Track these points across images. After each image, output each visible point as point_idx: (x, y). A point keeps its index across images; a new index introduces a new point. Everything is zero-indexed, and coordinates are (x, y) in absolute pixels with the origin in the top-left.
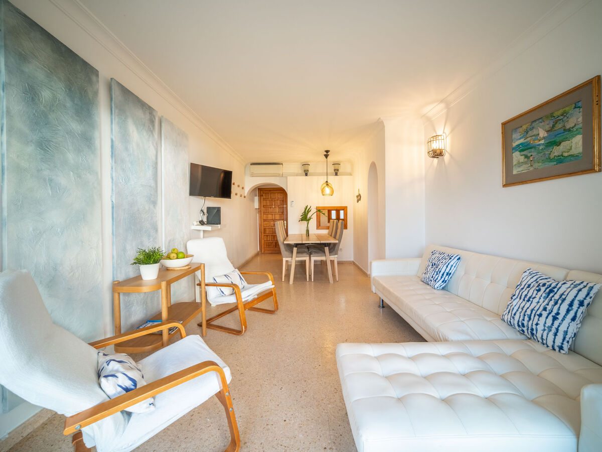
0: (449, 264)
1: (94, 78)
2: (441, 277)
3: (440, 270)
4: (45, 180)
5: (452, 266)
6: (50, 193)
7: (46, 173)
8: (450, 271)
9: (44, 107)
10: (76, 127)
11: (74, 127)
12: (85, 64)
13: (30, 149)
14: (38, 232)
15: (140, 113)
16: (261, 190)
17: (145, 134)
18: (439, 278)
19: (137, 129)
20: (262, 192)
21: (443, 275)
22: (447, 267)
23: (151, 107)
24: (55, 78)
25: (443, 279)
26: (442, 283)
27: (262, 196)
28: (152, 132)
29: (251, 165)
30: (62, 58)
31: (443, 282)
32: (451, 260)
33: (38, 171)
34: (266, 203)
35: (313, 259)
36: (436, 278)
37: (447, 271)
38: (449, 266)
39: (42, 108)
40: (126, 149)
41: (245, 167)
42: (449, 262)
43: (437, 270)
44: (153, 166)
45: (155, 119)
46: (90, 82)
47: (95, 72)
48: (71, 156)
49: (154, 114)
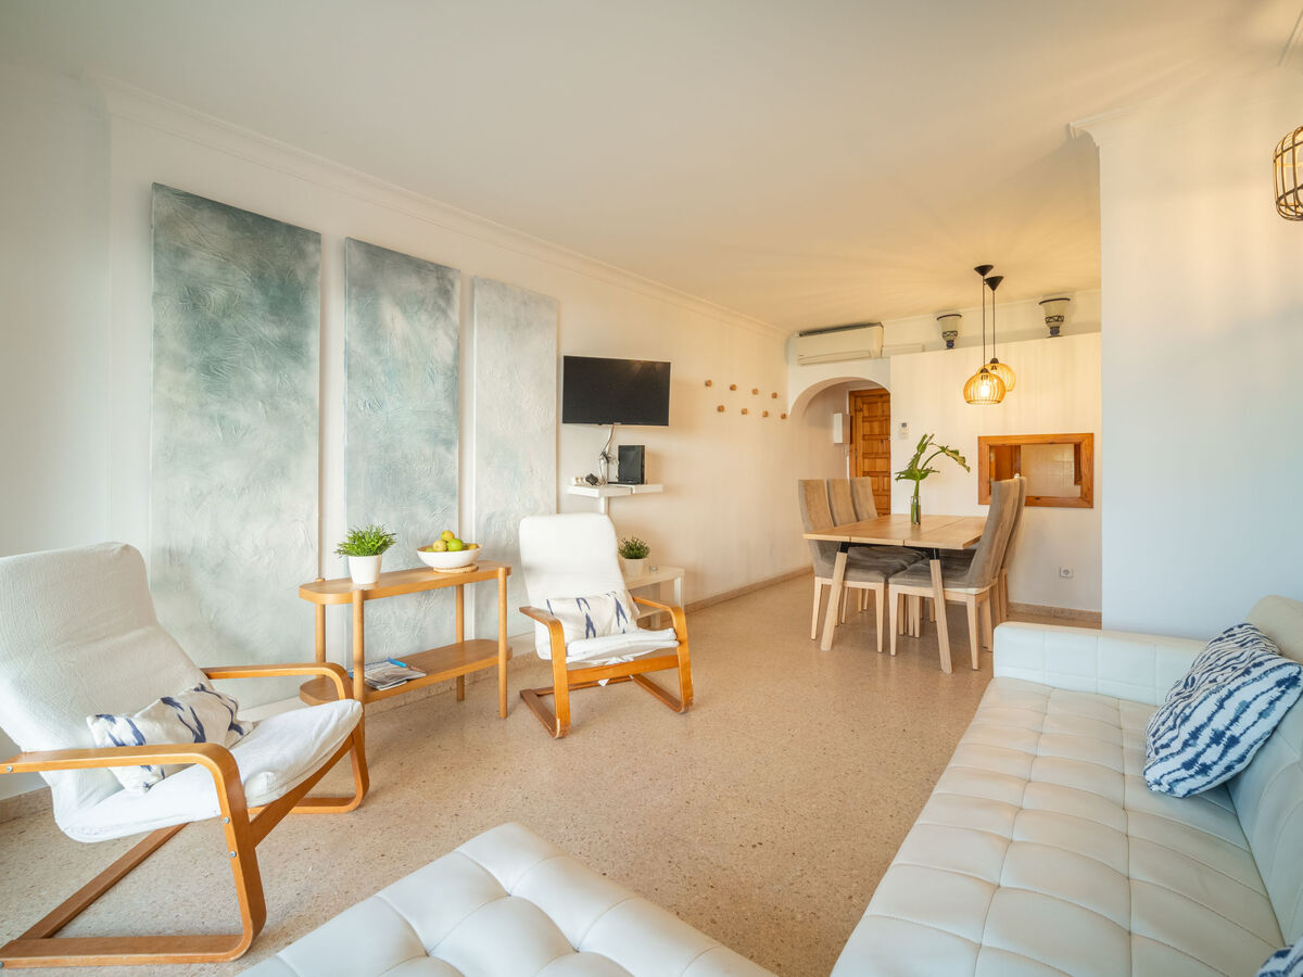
0: (1231, 694)
1: (311, 248)
2: (1186, 744)
3: (1187, 711)
4: (211, 418)
5: (1245, 706)
6: (220, 435)
7: (215, 408)
8: (1236, 730)
9: (214, 313)
10: (271, 331)
11: (267, 333)
12: (292, 230)
13: (189, 376)
14: (198, 493)
15: (411, 283)
16: (856, 397)
17: (424, 317)
18: (1176, 746)
19: (405, 312)
20: (859, 401)
21: (1195, 735)
22: (1221, 706)
23: (441, 266)
24: (234, 267)
25: (1190, 753)
26: (1184, 773)
27: (861, 410)
28: (444, 312)
29: (801, 335)
30: (248, 234)
31: (1188, 765)
32: (1247, 678)
33: (201, 406)
34: (872, 428)
35: (896, 589)
36: (1164, 741)
37: (1220, 722)
38: (1232, 706)
39: (210, 315)
40: (377, 352)
41: (787, 343)
42: (1232, 686)
43: (1178, 711)
44: (446, 374)
45: (452, 285)
46: (302, 255)
47: (315, 237)
48: (260, 379)
49: (451, 276)
